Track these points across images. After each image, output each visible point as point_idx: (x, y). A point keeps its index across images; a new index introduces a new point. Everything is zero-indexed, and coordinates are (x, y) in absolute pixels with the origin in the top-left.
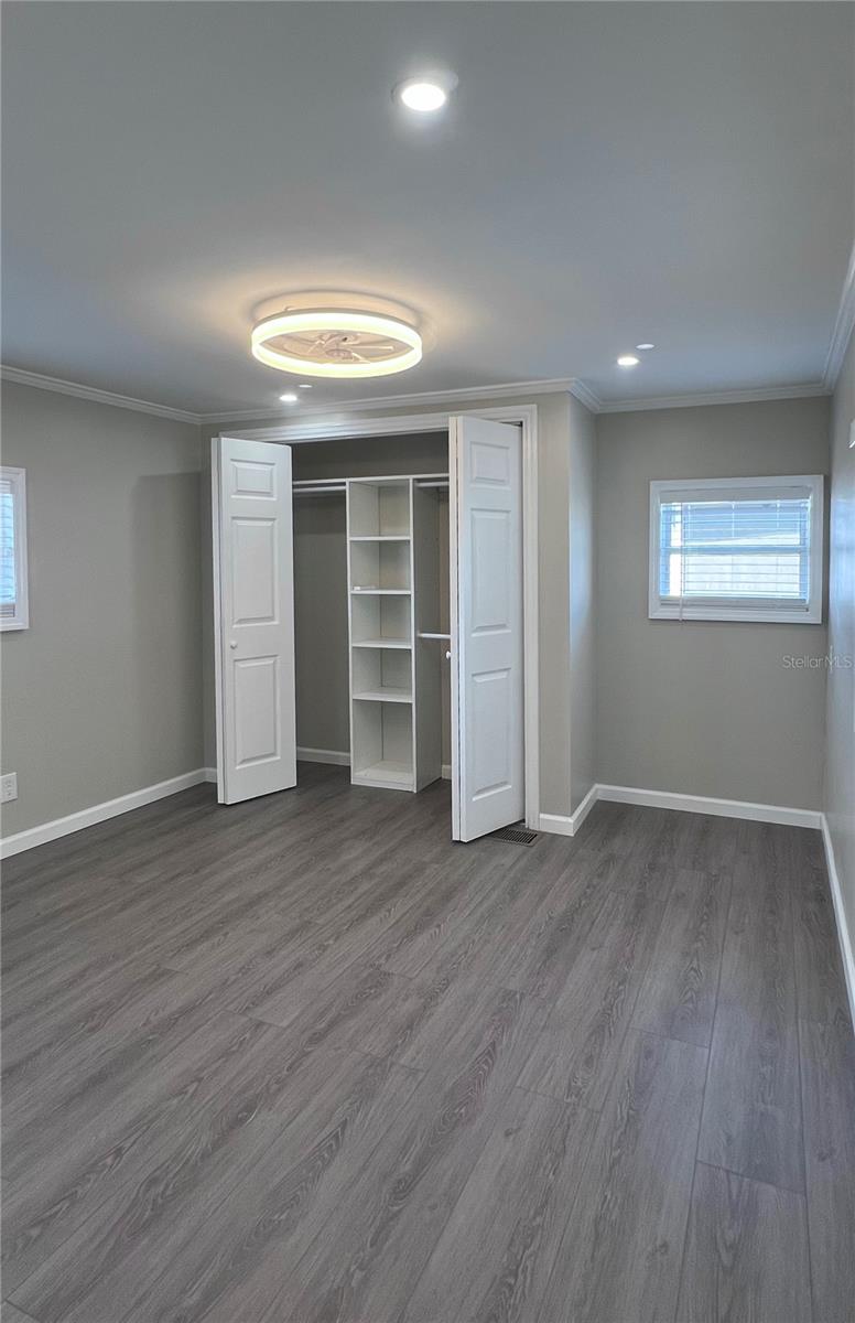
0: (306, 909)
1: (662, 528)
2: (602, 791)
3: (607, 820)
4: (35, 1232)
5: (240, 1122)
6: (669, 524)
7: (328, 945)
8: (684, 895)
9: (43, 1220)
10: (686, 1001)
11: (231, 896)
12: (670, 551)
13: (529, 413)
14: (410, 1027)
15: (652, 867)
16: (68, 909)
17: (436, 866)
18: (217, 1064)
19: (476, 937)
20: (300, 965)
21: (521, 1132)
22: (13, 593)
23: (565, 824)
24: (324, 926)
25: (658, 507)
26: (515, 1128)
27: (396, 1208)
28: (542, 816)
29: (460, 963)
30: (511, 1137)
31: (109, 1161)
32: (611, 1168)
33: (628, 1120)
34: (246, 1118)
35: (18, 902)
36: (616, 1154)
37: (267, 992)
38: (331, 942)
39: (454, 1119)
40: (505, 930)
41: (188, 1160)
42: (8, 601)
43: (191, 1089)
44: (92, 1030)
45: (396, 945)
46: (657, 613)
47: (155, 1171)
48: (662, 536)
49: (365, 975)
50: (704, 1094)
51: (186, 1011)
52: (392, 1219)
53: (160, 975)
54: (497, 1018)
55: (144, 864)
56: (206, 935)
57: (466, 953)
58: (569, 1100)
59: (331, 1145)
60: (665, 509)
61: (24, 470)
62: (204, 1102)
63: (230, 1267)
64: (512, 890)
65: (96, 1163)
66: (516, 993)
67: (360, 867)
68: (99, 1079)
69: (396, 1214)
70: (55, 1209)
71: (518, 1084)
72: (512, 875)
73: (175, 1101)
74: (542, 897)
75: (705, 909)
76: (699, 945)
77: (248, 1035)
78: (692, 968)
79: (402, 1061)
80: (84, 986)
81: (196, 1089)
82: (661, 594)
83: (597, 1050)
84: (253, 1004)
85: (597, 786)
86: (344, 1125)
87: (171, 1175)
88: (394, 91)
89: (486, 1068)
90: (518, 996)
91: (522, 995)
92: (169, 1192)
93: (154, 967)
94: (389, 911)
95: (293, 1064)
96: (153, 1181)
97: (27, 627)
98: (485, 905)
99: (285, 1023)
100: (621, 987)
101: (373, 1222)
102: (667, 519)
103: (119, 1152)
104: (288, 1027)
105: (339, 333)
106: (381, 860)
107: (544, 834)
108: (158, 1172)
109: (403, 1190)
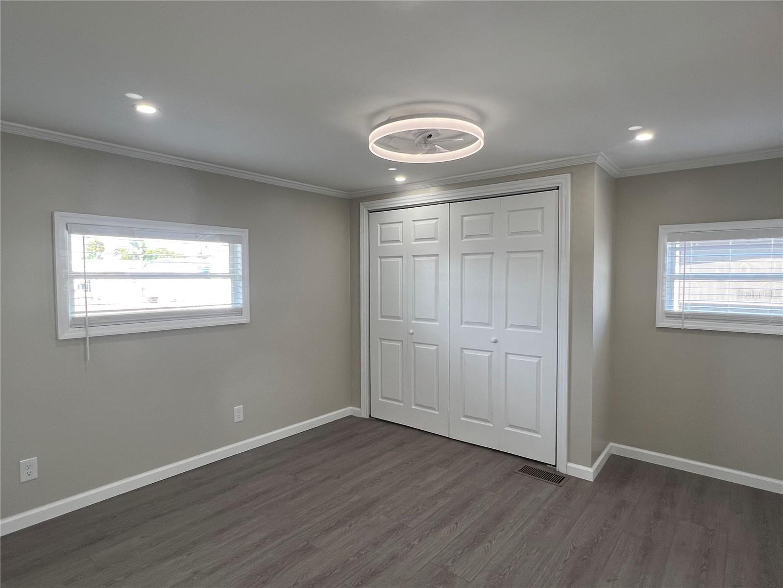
1: (668, 260)
2: (615, 448)
6: (673, 257)
11: (356, 498)
12: (673, 278)
13: (564, 180)
17: (492, 493)
22: (241, 302)
23: (587, 472)
24: (413, 529)
28: (570, 464)
29: (504, 575)
35: (238, 484)
37: (372, 575)
38: (416, 542)
40: (538, 553)
46: (662, 322)
48: (668, 266)
53: (307, 550)
57: (510, 566)
60: (670, 246)
64: (546, 520)
82: (667, 309)
85: (611, 444)
93: (306, 543)
97: (249, 322)
105: (426, 131)
106: (455, 483)
107: (570, 477)
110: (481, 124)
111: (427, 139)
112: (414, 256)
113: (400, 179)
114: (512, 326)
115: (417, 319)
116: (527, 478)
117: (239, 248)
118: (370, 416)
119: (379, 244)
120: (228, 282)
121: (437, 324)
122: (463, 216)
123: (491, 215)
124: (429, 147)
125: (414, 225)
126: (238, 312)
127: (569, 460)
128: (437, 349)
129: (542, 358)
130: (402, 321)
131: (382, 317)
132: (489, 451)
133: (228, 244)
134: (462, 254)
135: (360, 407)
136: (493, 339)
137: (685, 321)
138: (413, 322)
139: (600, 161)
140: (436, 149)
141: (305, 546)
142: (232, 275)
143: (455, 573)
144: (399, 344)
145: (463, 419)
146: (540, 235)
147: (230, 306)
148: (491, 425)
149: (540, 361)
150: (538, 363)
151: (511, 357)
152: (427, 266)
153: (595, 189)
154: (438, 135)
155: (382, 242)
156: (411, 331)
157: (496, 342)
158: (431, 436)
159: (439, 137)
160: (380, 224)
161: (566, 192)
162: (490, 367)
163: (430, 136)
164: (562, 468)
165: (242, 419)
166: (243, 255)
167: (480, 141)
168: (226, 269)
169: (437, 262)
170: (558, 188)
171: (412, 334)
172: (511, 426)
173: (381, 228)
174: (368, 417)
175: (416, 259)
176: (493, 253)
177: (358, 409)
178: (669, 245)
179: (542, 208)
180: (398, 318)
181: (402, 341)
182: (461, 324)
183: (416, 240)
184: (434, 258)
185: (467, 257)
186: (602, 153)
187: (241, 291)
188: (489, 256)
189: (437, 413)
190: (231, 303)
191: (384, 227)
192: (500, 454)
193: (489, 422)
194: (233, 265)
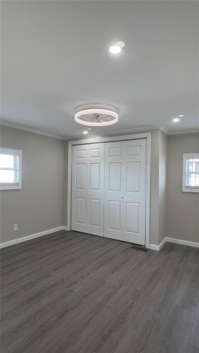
0: (85, 263)
1: (187, 166)
2: (168, 239)
3: (169, 248)
4: (13, 334)
5: (64, 315)
7: (90, 273)
8: (190, 269)
9: (15, 331)
10: (189, 299)
11: (67, 258)
13: (148, 135)
14: (110, 296)
15: (181, 261)
16: (28, 258)
18: (60, 299)
19: (129, 275)
20: (82, 277)
21: (138, 328)
22: (18, 180)
23: (156, 247)
25: (185, 161)
26: (136, 326)
27: (102, 343)
28: (150, 245)
30: (135, 329)
31: (32, 320)
32: (163, 342)
33: (169, 329)
34: (66, 314)
36: (165, 338)
39: (120, 322)
41: (50, 323)
42: (17, 182)
43: (53, 305)
44: (31, 287)
45: (107, 275)
47: (42, 324)
49: (99, 282)
50: (192, 325)
51: (54, 285)
52: (101, 346)
54: (133, 297)
55: (46, 249)
56: (60, 267)
58: (152, 322)
59: (87, 324)
61: (22, 151)
62: (56, 308)
63: (59, 351)
64: (140, 263)
65: (29, 320)
66: (139, 291)
67: (100, 254)
68: (31, 299)
69: (102, 345)
70: (19, 329)
71: (138, 315)
72: (141, 260)
73: (49, 307)
74: (149, 266)
75: (197, 274)
76: (194, 284)
77: (68, 293)
78: (191, 290)
79: (107, 305)
80: (30, 276)
81: (54, 305)
82: (186, 185)
83: (161, 309)
84: (70, 285)
85: (166, 238)
86: (90, 319)
87: (46, 325)
88: (108, 49)
89: (130, 310)
90: (140, 292)
91: (141, 291)
92: (45, 330)
93: (47, 274)
94: (107, 266)
95: (78, 302)
96: (42, 326)
97: (21, 189)
98: (133, 267)
99: (77, 291)
100: (170, 293)
101: (96, 345)
102: (188, 164)
103: (34, 318)
104: (78, 292)
105: (97, 114)
107: (150, 250)
108: (43, 324)
109: (105, 338)
110: (117, 113)
111: (97, 117)
112: (90, 164)
113: (85, 132)
114: (129, 191)
115: (91, 189)
116: (134, 250)
117: (18, 158)
118: (71, 230)
119: (76, 159)
120: (13, 172)
121: (99, 191)
122: (110, 148)
123: (121, 148)
124: (98, 120)
125: (91, 151)
126: (17, 184)
127: (150, 243)
128: (99, 201)
129: (140, 204)
130: (85, 190)
131: (77, 188)
132: (119, 241)
133: (13, 156)
134: (110, 163)
135: (67, 226)
136: (121, 196)
137: (193, 189)
138: (90, 190)
139: (161, 128)
140: (100, 121)
141: (46, 275)
142: (15, 169)
143: (106, 281)
144: (84, 199)
145: (109, 229)
146: (139, 156)
147: (13, 182)
148: (120, 231)
149: (139, 204)
150: (139, 206)
151: (128, 203)
152: (95, 168)
153: (160, 139)
154: (101, 115)
155: (77, 158)
156: (89, 194)
157: (122, 197)
158: (96, 237)
159: (101, 117)
160: (77, 150)
161: (149, 139)
162: (120, 207)
163: (98, 116)
164: (147, 247)
165: (17, 229)
166: (20, 160)
167: (117, 119)
168: (12, 166)
169: (99, 166)
170: (146, 138)
171: (89, 195)
172: (128, 231)
173: (77, 152)
174: (70, 230)
175: (91, 165)
176: (121, 163)
177: (66, 227)
178: (187, 161)
179: (140, 145)
180: (83, 189)
181: (85, 198)
182: (109, 191)
183: (92, 157)
184: (98, 164)
185: (111, 164)
186: (162, 125)
187: (18, 176)
188: (121, 164)
189: (99, 227)
190: (14, 180)
191: (78, 151)
192: (123, 242)
193: (120, 230)
194: (15, 165)
